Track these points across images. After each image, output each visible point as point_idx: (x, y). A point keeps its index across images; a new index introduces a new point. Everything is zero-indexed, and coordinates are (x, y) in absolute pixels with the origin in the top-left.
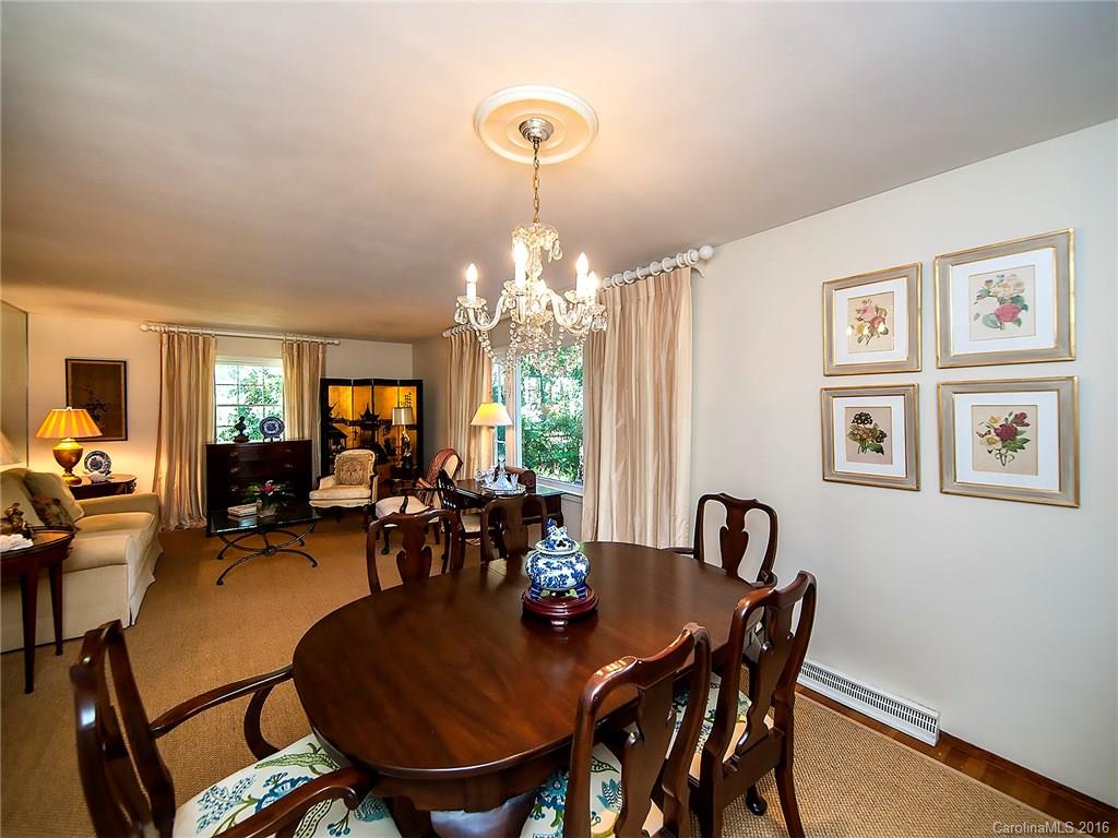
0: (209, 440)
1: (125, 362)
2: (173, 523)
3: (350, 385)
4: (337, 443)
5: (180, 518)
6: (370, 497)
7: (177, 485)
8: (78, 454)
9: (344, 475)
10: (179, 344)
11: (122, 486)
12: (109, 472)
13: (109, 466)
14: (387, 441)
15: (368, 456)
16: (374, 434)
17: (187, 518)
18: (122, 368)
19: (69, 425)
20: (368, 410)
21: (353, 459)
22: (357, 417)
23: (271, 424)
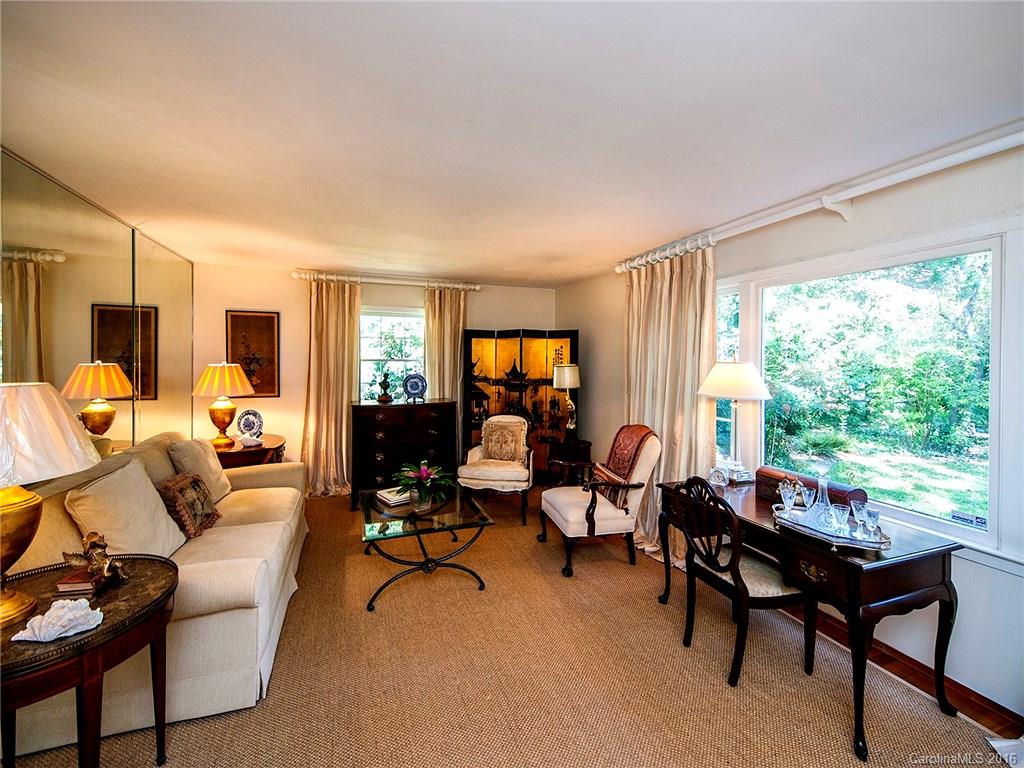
0: (353, 400)
1: (278, 314)
2: (320, 488)
3: (493, 337)
4: (479, 405)
5: (326, 482)
6: (528, 481)
7: (323, 447)
8: (232, 413)
9: (494, 447)
10: (328, 292)
11: (271, 453)
12: (261, 433)
13: (260, 427)
14: (535, 404)
15: (517, 424)
16: (521, 396)
17: (332, 483)
18: (276, 320)
19: (221, 383)
20: (515, 367)
21: (503, 427)
22: (501, 375)
23: (414, 383)
